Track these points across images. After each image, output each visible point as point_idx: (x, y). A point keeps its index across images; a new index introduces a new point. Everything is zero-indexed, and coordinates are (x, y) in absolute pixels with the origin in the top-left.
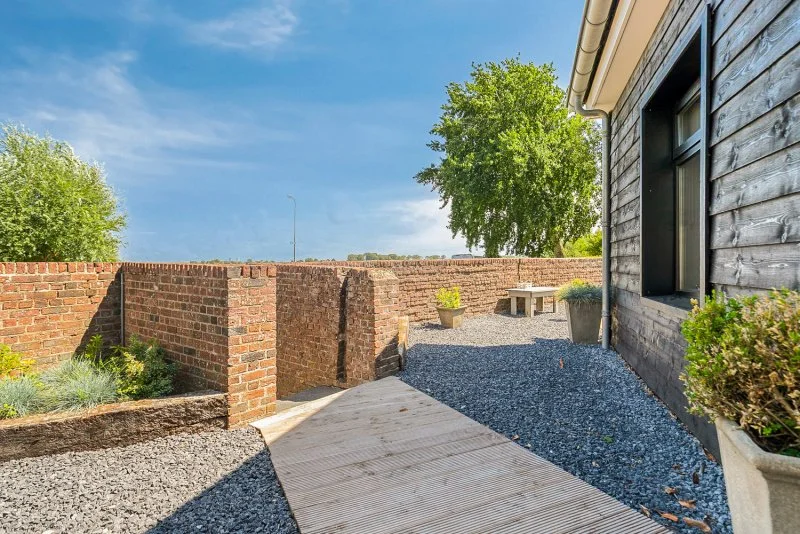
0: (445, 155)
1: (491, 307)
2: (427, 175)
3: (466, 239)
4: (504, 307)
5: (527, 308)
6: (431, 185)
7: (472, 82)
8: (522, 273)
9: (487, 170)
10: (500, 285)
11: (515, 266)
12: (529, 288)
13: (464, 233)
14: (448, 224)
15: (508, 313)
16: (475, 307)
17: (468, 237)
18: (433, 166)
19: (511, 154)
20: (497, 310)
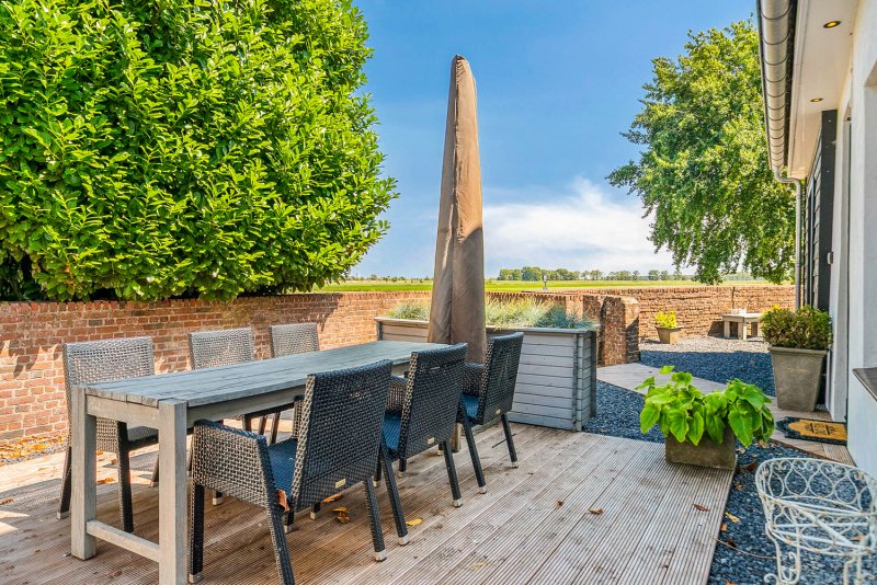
0: (646, 148)
1: (704, 329)
2: (623, 176)
3: (672, 253)
4: (717, 330)
5: (739, 332)
6: (627, 188)
7: (685, 54)
8: (736, 299)
9: (706, 168)
10: (713, 310)
11: (729, 293)
12: (743, 313)
13: (670, 247)
14: (650, 235)
15: (722, 336)
16: (689, 329)
17: (676, 251)
18: (631, 163)
19: (737, 148)
20: (711, 333)
